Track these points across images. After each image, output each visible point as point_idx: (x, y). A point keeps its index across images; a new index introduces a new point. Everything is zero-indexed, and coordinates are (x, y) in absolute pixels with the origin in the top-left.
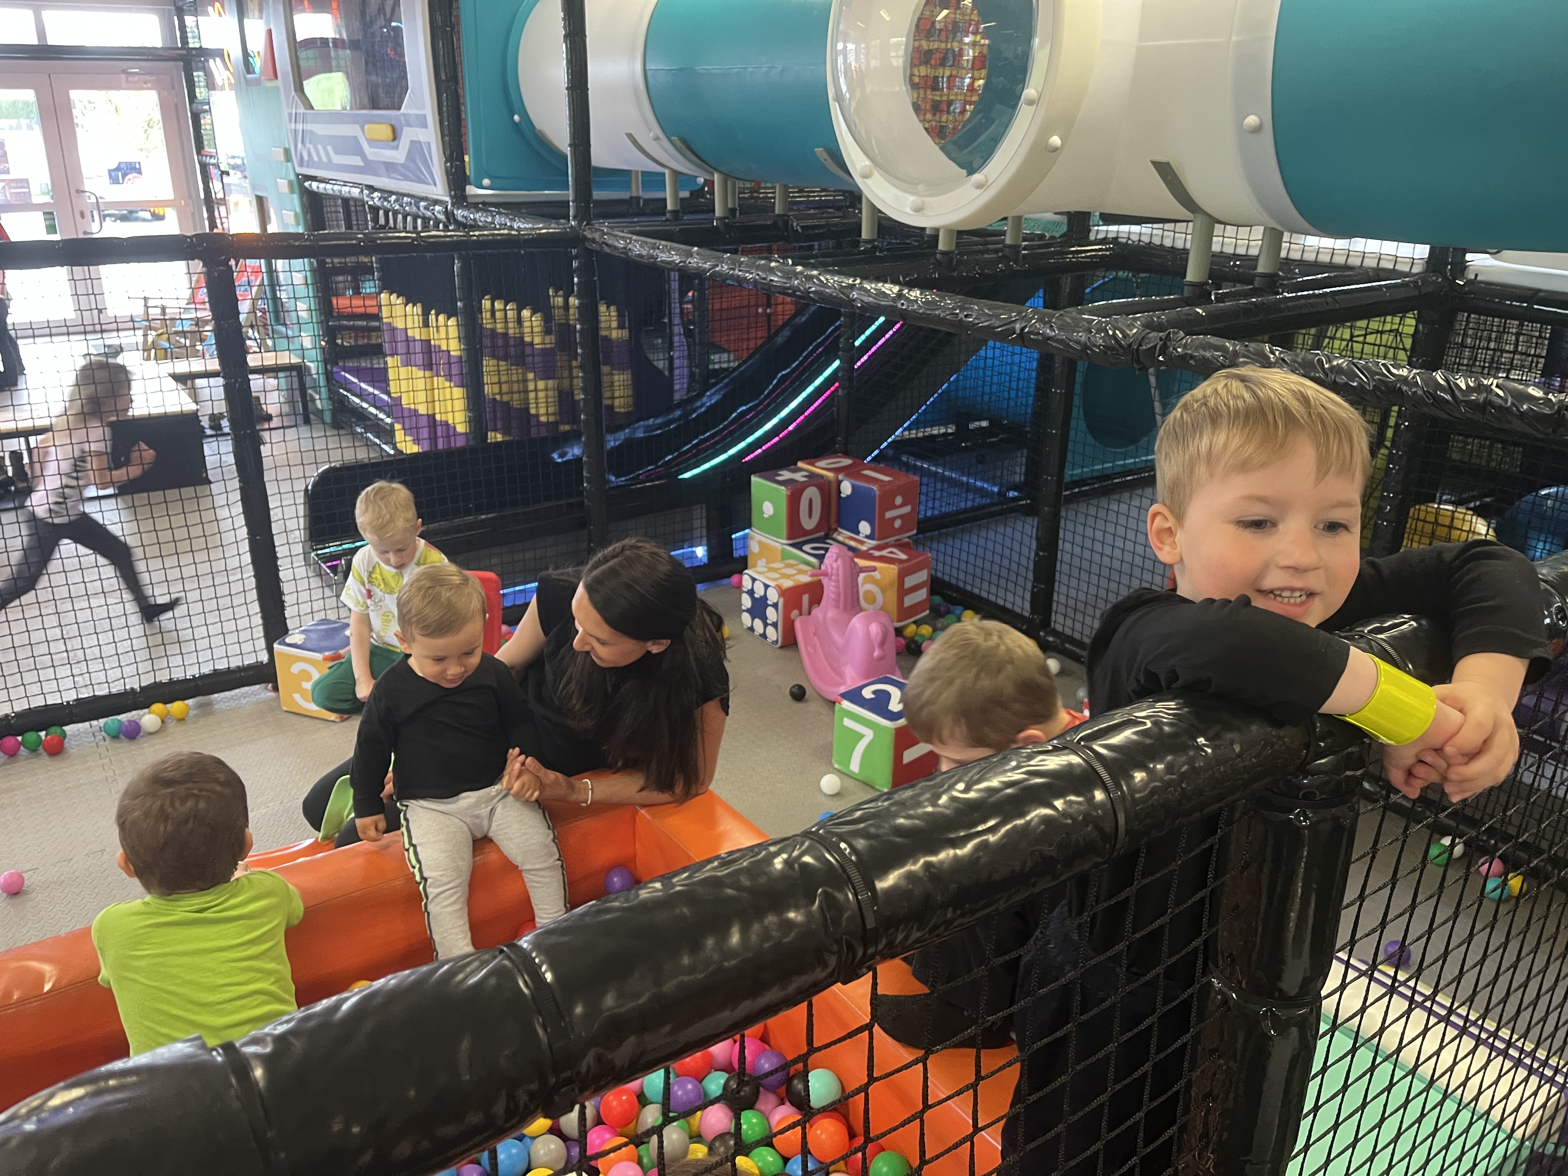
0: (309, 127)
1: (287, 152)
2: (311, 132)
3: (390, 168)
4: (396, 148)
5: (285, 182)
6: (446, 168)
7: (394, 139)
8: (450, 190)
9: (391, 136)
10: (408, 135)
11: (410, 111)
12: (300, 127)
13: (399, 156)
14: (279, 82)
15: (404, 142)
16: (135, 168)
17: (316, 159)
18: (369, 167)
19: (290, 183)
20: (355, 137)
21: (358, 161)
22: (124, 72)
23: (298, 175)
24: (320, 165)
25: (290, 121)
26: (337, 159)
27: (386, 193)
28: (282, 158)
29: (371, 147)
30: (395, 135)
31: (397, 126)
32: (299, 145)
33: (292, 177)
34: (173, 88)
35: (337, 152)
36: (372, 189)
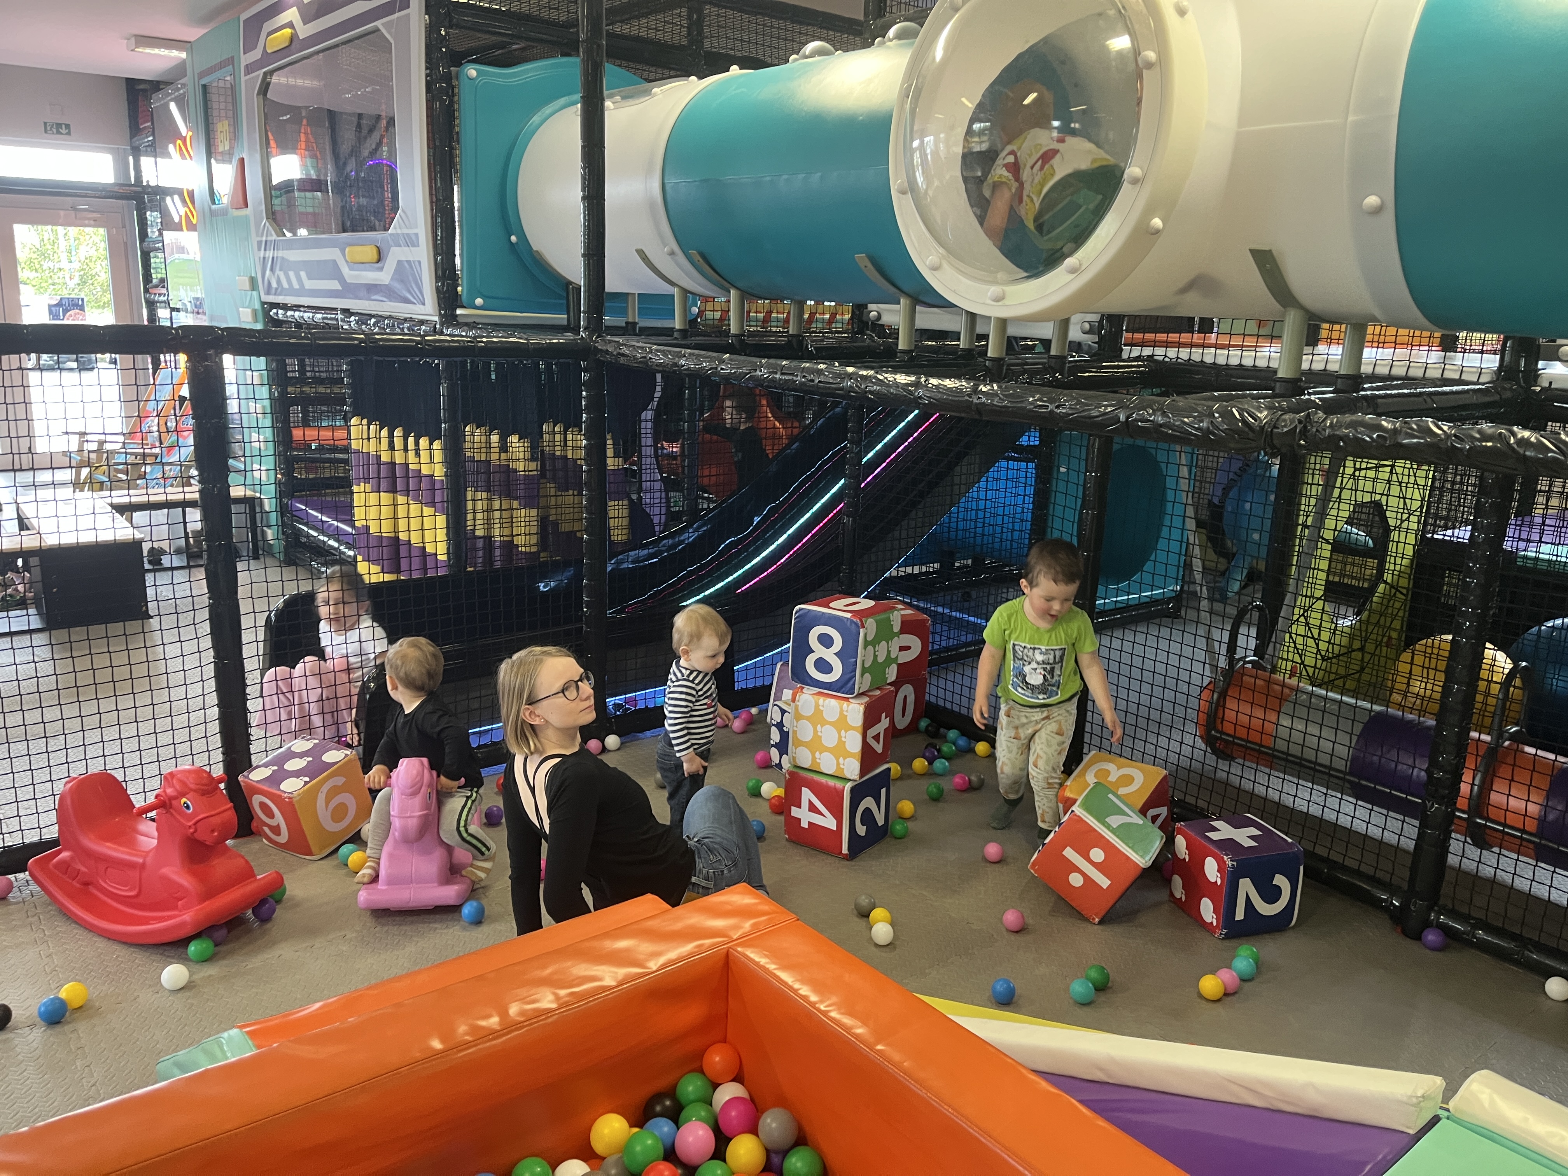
0: (280, 254)
1: (253, 282)
2: (283, 258)
3: (372, 289)
4: (381, 269)
5: (249, 310)
6: (437, 288)
7: (379, 261)
8: (440, 308)
9: (376, 257)
10: (395, 255)
11: (399, 231)
12: (270, 254)
13: (384, 276)
14: (249, 211)
15: (390, 264)
16: (78, 305)
17: (286, 285)
18: (350, 290)
19: (255, 312)
20: (334, 262)
21: (335, 285)
22: (74, 208)
23: (263, 303)
24: (291, 292)
25: (259, 250)
26: (309, 284)
27: (364, 318)
28: (247, 286)
29: (351, 269)
30: (380, 257)
31: (383, 248)
32: (268, 272)
33: (257, 306)
34: (124, 227)
35: (310, 278)
36: (347, 312)
